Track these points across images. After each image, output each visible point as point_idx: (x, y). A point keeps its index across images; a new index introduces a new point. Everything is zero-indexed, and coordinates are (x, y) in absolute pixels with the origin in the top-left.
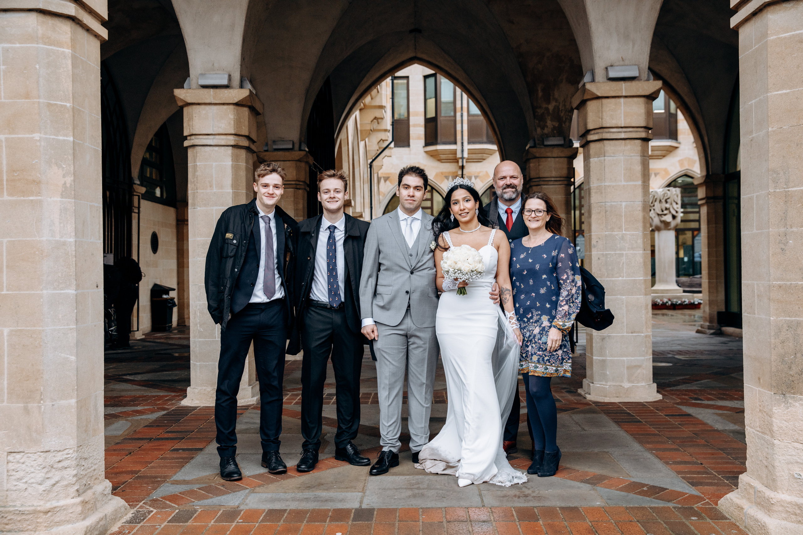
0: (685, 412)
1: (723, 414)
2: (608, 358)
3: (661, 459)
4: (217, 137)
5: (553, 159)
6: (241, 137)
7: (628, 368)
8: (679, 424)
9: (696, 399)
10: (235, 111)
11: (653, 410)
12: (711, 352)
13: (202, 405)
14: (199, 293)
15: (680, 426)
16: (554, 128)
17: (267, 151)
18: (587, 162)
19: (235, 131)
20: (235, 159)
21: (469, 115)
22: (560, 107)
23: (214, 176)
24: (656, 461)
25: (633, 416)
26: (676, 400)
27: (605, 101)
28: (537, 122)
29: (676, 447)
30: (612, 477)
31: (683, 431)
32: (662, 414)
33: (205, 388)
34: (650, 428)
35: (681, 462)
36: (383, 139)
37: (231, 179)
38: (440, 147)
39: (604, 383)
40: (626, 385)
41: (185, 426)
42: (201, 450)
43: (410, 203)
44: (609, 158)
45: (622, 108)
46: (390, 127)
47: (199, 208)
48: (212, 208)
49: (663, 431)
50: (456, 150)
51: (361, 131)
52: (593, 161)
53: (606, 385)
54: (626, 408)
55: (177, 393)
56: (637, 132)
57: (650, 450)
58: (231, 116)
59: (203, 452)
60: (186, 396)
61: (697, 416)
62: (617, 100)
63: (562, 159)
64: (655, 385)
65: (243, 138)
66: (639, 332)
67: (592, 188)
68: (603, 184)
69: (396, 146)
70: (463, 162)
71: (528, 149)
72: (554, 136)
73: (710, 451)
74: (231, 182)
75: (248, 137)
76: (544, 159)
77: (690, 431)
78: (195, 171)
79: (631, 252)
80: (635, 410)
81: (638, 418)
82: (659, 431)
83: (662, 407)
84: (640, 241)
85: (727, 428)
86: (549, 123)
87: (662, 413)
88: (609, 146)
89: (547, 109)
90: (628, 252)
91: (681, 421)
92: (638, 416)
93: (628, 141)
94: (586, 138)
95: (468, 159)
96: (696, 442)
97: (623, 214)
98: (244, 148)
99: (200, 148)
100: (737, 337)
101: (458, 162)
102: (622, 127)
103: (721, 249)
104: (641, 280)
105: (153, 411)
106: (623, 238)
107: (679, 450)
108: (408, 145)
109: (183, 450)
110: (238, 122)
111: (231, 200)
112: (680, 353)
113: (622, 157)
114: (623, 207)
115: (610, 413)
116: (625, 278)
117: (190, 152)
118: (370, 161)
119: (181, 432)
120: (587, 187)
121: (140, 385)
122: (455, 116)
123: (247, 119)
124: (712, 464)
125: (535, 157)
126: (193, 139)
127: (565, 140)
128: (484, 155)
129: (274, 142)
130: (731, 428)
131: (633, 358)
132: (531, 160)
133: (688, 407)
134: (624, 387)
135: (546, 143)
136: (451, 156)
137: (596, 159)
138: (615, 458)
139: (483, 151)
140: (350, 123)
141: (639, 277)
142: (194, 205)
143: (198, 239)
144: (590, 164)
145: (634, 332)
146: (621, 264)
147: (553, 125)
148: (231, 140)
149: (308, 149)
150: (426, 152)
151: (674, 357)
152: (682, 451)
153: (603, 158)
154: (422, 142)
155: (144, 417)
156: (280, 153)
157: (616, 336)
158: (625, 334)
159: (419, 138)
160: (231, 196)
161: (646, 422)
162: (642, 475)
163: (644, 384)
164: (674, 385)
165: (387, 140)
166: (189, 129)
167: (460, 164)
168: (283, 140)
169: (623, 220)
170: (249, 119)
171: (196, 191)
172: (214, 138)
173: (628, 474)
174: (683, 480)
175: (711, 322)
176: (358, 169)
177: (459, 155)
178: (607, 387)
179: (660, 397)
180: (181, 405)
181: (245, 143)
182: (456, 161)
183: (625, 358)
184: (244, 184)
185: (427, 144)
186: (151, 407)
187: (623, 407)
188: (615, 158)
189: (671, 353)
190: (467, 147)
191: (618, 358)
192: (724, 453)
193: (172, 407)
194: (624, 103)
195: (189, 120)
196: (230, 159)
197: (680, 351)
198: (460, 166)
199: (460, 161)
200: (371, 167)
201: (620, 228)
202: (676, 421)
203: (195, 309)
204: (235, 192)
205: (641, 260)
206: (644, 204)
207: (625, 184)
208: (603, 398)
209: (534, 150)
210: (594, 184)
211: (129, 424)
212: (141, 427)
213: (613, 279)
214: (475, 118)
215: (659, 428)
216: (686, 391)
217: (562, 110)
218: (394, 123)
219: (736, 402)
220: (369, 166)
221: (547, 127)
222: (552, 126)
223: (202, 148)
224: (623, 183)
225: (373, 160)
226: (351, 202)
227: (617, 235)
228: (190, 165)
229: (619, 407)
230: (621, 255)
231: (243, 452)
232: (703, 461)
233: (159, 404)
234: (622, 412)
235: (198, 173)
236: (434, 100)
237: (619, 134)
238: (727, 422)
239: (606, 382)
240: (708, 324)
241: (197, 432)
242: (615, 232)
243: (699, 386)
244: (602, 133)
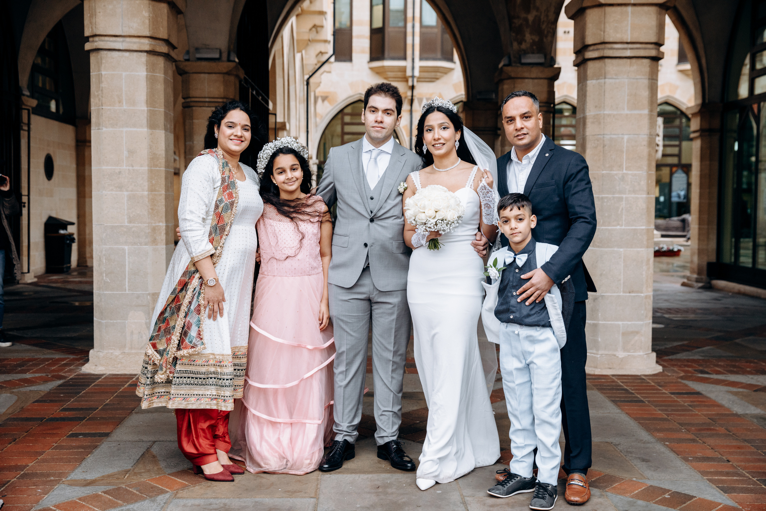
0: (693, 389)
1: (739, 392)
2: (600, 322)
3: (677, 453)
4: (128, 39)
5: (531, 81)
6: (158, 41)
7: (624, 334)
8: (690, 406)
9: (702, 372)
10: (151, 7)
11: (653, 386)
12: (706, 311)
13: (108, 372)
14: (105, 234)
15: (690, 408)
16: (534, 43)
17: (188, 60)
18: (583, 85)
19: (151, 33)
20: (151, 68)
21: (421, 26)
22: (542, 17)
23: (124, 89)
24: (672, 455)
25: (633, 394)
26: (679, 373)
27: (608, 9)
28: (514, 34)
29: (693, 437)
30: (623, 479)
31: (697, 415)
32: (667, 392)
33: (111, 351)
34: (655, 411)
35: (703, 458)
36: (323, 51)
37: (145, 94)
38: (387, 63)
39: (594, 351)
40: (621, 354)
41: (87, 401)
42: (107, 435)
43: (377, 131)
44: (611, 81)
45: (629, 18)
46: (330, 38)
47: (104, 129)
48: (121, 129)
49: (672, 414)
50: (406, 66)
51: (297, 41)
52: (591, 83)
53: (597, 354)
54: (622, 382)
55: (77, 355)
56: (645, 49)
57: (662, 440)
58: (146, 14)
59: (109, 439)
60: (87, 360)
61: (708, 395)
62: (624, 8)
63: (542, 81)
64: (654, 354)
65: (160, 43)
66: (638, 292)
67: (588, 117)
68: (602, 112)
69: (337, 60)
70: (413, 81)
71: (502, 68)
72: (533, 53)
73: (735, 443)
74: (145, 97)
75: (167, 42)
76: (519, 80)
77: (705, 415)
78: (100, 81)
79: (633, 196)
80: (634, 386)
81: (639, 396)
82: (668, 415)
83: (665, 383)
84: (643, 183)
85: (748, 412)
86: (528, 37)
87: (666, 390)
88: (611, 66)
89: (526, 20)
90: (629, 196)
91: (692, 402)
92: (638, 394)
93: (634, 60)
94: (584, 55)
95: (419, 78)
96: (716, 430)
97: (625, 150)
98: (162, 56)
99: (105, 52)
100: (731, 292)
101: (407, 81)
102: (627, 43)
103: (715, 190)
104: (643, 229)
105: (46, 381)
106: (623, 179)
107: (697, 442)
108: (350, 60)
109: (85, 435)
110: (154, 22)
111: (146, 120)
112: (669, 311)
113: (626, 80)
114: (625, 140)
115: (604, 389)
116: (623, 227)
117: (93, 59)
118: (306, 77)
119: (82, 409)
120: (582, 116)
121: (30, 344)
122: (405, 27)
123: (166, 18)
124: (741, 461)
125: (510, 78)
126: (96, 41)
127: (545, 58)
128: (439, 74)
129: (197, 49)
130: (753, 412)
131: (629, 323)
132: (506, 82)
133: (695, 383)
134: (618, 357)
135: (524, 61)
136: (400, 74)
137: (594, 82)
138: (621, 451)
139: (437, 69)
140: (286, 32)
141: (641, 226)
142: (98, 125)
143: (104, 167)
144: (586, 87)
145: (633, 292)
146: (620, 210)
147: (532, 39)
148: (146, 44)
149: (238, 59)
150: (371, 69)
151: (664, 317)
152: (700, 443)
153: (602, 81)
154: (367, 56)
155: (33, 388)
156: (204, 63)
157: (611, 296)
158: (622, 294)
159: (363, 52)
160: (146, 115)
161: (649, 401)
162: (660, 476)
163: (641, 353)
164: (673, 353)
165: (326, 53)
166: (92, 28)
167: (410, 84)
168: (207, 48)
169: (625, 157)
170: (168, 17)
171: (101, 107)
172: (123, 41)
173: (642, 475)
174: (711, 484)
175: (699, 273)
176: (294, 86)
177: (409, 73)
178: (599, 356)
179: (659, 369)
180: (81, 372)
181: (164, 49)
182: (405, 79)
183: (620, 323)
184: (162, 100)
185: (373, 59)
186: (44, 375)
187: (619, 381)
188: (617, 81)
189: (660, 311)
190: (418, 64)
191: (613, 322)
192: (752, 446)
193: (70, 375)
194: (632, 13)
195: (91, 16)
196: (144, 68)
197: (670, 309)
198: (410, 87)
199: (410, 80)
200: (308, 84)
201: (620, 167)
202: (685, 402)
203: (100, 254)
204: (150, 110)
205: (644, 206)
206: (649, 138)
207: (629, 112)
208: (594, 369)
209: (509, 69)
210: (590, 112)
211: (15, 398)
212: (30, 402)
213: (610, 228)
214: (429, 30)
215: (666, 410)
216: (688, 361)
217: (543, 21)
218: (335, 33)
219: (751, 376)
220: (305, 83)
221: (525, 41)
222: (531, 41)
223: (109, 53)
224: (626, 112)
225: (310, 77)
226: (285, 125)
227: (616, 174)
228: (93, 74)
229: (614, 381)
230: (621, 199)
231: (161, 439)
232: (730, 457)
233: (54, 371)
234: (618, 388)
235: (104, 85)
236: (381, 7)
237: (625, 51)
238: (747, 404)
239: (598, 350)
240: (695, 276)
241: (102, 409)
242: (614, 171)
243: (702, 354)
244: (603, 49)
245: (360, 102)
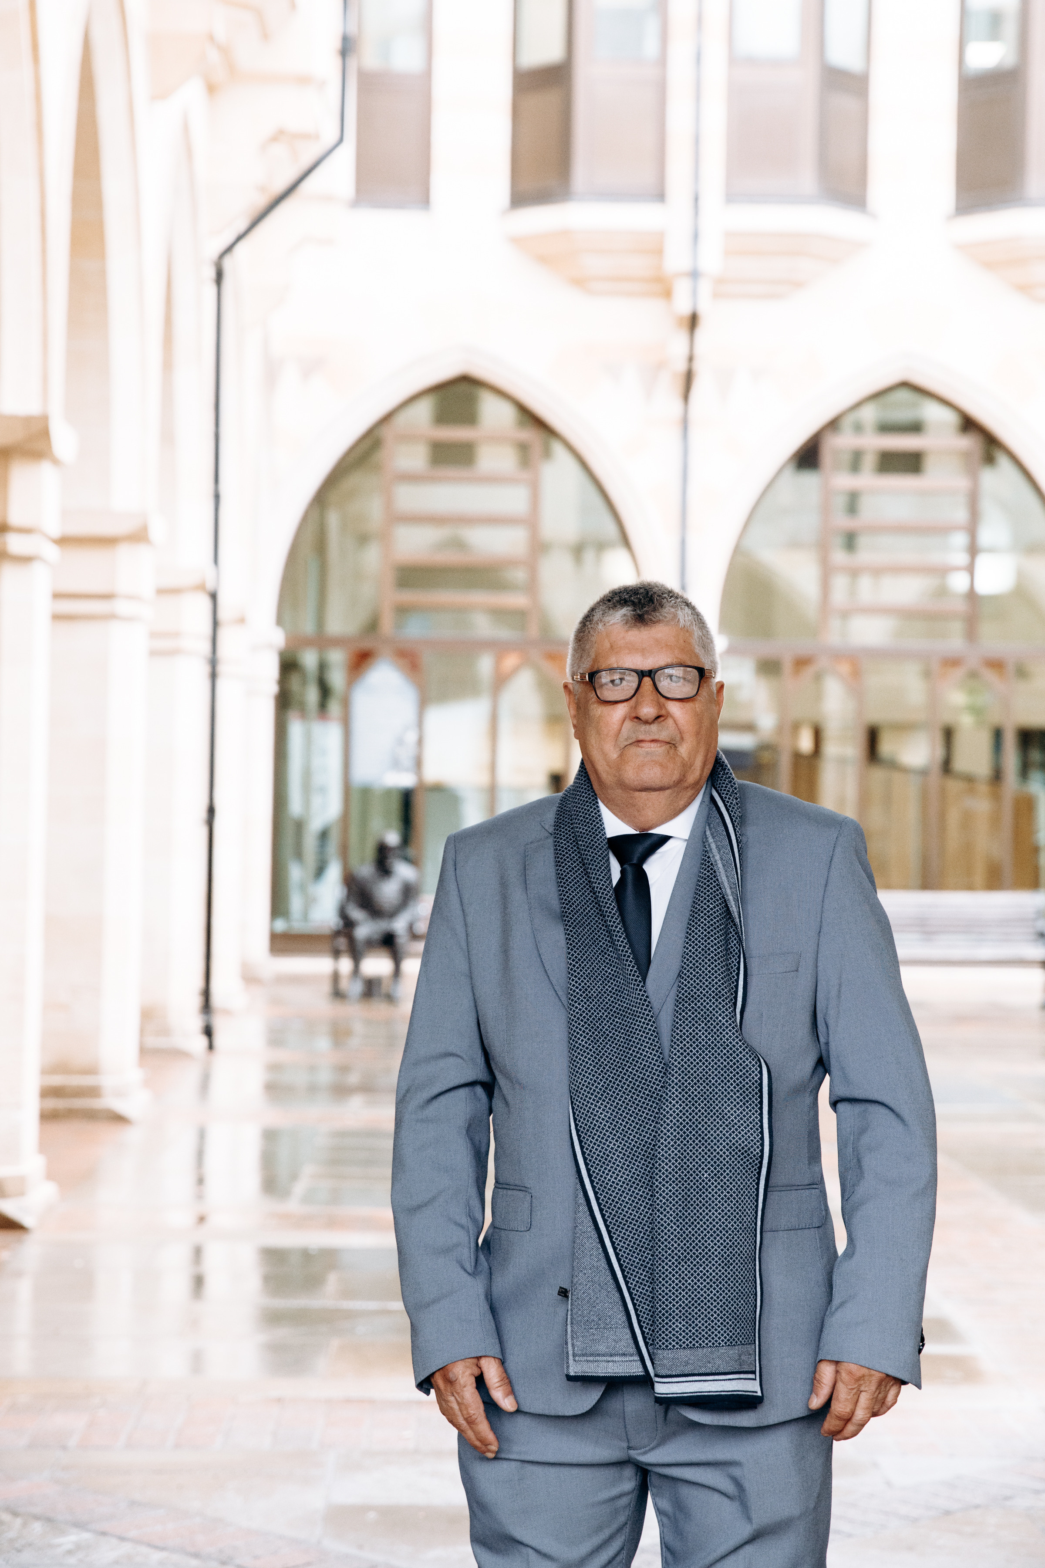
21: (733, 60)
36: (293, 122)
38: (580, 216)
50: (660, 237)
69: (365, 199)
70: (694, 293)
95: (719, 279)
101: (667, 294)
108: (424, 200)
118: (214, 245)
122: (662, 59)
136: (636, 264)
150: (517, 242)
154: (498, 185)
167: (682, 304)
177: (677, 259)
182: (661, 287)
185: (523, 195)
190: (718, 219)
198: (679, 317)
199: (683, 288)
200: (221, 273)
214: (767, 75)
225: (233, 244)
226: (45, 434)
245: (464, 387)
